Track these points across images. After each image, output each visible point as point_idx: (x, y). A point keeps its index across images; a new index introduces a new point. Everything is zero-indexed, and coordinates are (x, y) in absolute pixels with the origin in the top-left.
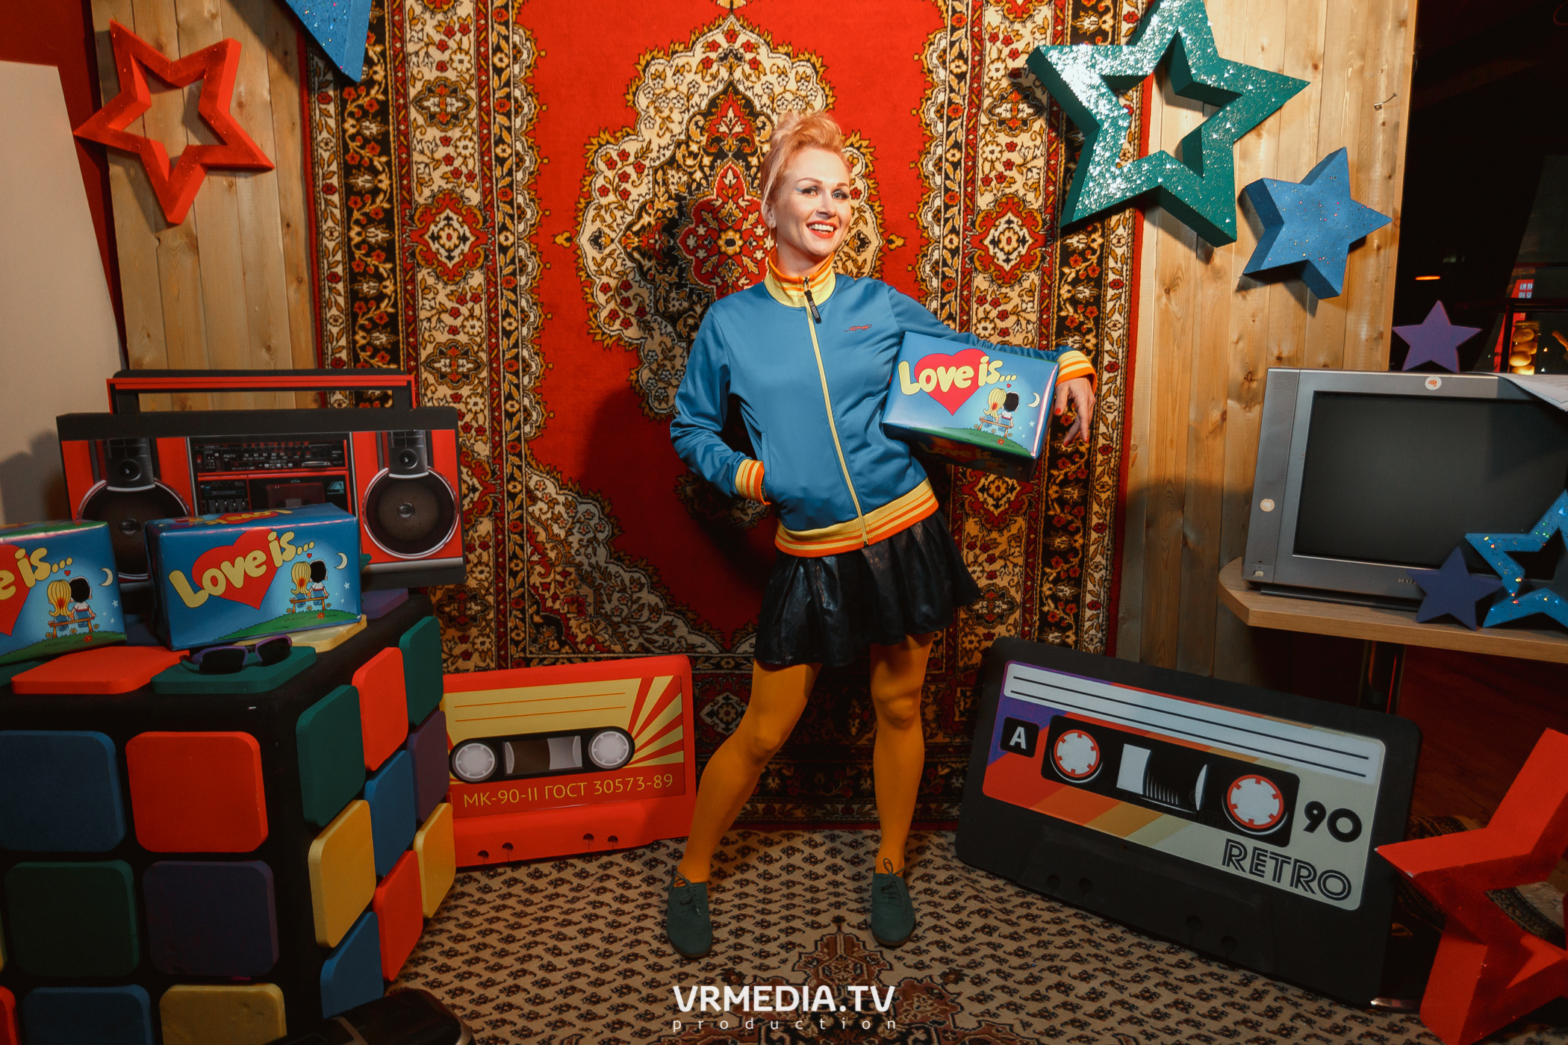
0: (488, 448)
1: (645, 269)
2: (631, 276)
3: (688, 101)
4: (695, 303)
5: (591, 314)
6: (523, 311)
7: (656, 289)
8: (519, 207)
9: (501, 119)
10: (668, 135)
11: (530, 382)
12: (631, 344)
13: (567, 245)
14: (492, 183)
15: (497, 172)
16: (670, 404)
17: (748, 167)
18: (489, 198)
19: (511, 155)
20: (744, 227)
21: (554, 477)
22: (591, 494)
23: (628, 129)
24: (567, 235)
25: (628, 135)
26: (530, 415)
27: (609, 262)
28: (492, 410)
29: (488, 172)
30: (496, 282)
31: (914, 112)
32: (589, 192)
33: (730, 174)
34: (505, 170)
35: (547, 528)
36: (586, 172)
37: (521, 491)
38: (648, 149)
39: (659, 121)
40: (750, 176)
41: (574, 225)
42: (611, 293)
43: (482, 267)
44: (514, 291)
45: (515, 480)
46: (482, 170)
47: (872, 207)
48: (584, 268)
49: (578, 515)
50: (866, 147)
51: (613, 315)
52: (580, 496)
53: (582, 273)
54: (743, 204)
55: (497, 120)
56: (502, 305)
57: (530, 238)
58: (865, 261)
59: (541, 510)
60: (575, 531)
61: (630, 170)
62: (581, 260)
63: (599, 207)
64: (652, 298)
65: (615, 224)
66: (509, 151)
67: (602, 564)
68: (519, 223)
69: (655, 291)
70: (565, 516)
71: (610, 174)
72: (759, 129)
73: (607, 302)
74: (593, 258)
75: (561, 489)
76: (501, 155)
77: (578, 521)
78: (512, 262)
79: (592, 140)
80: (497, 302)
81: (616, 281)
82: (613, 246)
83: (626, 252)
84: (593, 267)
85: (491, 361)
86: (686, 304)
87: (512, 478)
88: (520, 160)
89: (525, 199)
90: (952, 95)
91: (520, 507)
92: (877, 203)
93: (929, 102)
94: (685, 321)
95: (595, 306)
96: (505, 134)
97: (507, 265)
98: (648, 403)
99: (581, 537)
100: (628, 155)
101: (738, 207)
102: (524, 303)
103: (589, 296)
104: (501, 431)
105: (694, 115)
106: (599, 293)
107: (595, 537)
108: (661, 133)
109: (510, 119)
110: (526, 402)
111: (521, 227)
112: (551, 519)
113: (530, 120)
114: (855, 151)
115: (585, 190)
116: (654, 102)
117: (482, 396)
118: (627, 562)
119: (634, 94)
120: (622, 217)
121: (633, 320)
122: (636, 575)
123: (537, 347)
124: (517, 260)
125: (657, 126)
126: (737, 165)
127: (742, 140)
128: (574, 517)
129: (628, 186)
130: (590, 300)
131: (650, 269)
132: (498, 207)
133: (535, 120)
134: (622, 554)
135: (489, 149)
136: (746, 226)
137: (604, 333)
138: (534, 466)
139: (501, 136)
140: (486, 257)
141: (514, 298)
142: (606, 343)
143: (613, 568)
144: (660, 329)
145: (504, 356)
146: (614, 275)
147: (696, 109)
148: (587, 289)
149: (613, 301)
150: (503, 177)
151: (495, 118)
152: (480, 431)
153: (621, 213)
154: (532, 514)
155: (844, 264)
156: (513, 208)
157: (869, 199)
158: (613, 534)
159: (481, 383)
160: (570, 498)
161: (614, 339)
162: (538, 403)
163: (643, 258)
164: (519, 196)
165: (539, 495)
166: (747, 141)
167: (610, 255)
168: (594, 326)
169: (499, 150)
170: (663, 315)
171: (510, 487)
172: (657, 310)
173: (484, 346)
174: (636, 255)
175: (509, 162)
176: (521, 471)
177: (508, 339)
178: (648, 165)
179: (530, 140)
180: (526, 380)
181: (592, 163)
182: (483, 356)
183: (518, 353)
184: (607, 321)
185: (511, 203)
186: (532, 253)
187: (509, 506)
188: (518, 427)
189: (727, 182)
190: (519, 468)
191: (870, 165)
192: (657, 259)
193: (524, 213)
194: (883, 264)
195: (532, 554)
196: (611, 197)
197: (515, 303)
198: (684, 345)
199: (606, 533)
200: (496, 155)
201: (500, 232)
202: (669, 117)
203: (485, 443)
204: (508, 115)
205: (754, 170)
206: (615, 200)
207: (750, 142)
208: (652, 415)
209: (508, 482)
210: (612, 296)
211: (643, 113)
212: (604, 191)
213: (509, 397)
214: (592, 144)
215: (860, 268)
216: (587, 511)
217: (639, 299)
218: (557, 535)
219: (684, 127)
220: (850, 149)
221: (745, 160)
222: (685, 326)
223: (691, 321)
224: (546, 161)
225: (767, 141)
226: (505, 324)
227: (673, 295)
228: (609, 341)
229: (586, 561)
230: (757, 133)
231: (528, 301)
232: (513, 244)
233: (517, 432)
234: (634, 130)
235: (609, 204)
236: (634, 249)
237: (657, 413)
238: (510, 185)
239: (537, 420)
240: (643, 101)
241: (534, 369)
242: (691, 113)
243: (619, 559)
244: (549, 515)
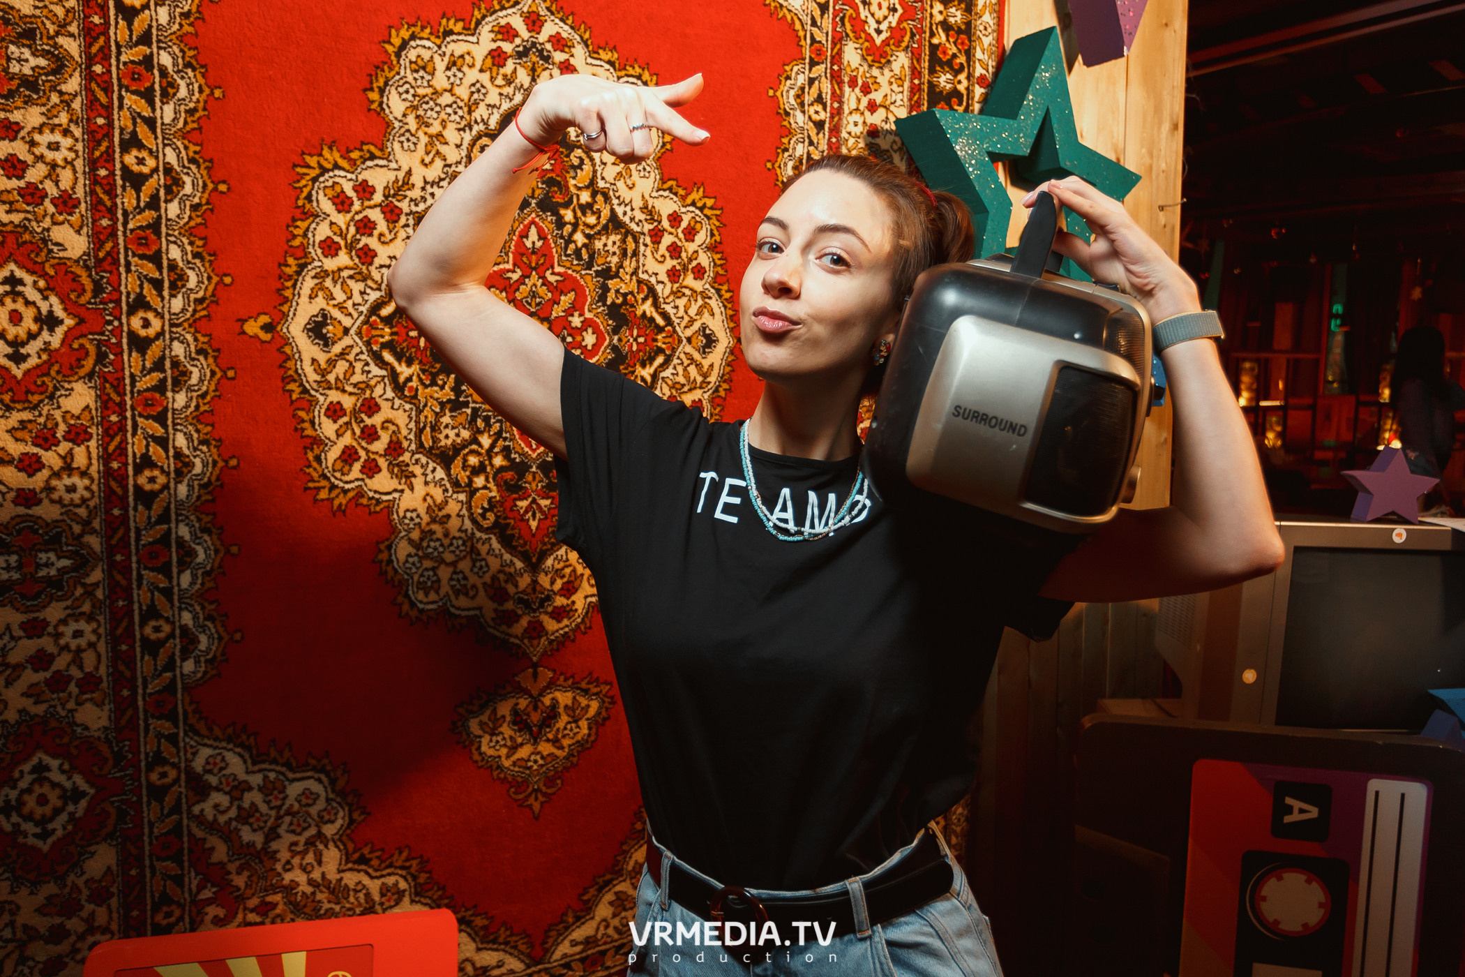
0: (105, 714)
1: (402, 379)
2: (378, 391)
3: (470, 112)
4: (480, 432)
5: (310, 456)
6: (179, 454)
7: (419, 411)
8: (173, 266)
9: (129, 99)
10: (439, 163)
11: (192, 583)
12: (378, 502)
13: (266, 337)
14: (114, 219)
15: (127, 200)
16: (442, 592)
17: (560, 223)
18: (109, 246)
19: (156, 170)
20: (554, 314)
21: (242, 745)
22: (312, 762)
23: (372, 148)
24: (264, 319)
25: (372, 157)
26: (196, 641)
27: (341, 367)
28: (114, 641)
29: (105, 198)
30: (123, 403)
31: (769, 165)
32: (303, 247)
33: (533, 232)
34: (144, 198)
35: (228, 835)
36: (298, 213)
37: (177, 780)
38: (406, 183)
39: (424, 140)
40: (562, 237)
41: (279, 306)
42: (345, 419)
43: (90, 376)
44: (161, 419)
45: (165, 762)
46: (93, 192)
47: (718, 291)
48: (297, 378)
49: (288, 803)
50: (712, 208)
51: (349, 456)
52: (292, 770)
53: (292, 386)
54: (552, 279)
55: (126, 101)
56: (136, 446)
57: (194, 324)
58: (712, 366)
59: (216, 806)
60: (281, 831)
61: (376, 215)
62: (290, 364)
63: (323, 274)
64: (412, 425)
65: (350, 303)
66: (151, 163)
67: (333, 876)
68: (172, 296)
69: (418, 416)
70: (263, 808)
71: (341, 220)
72: (574, 168)
73: (339, 434)
74: (314, 361)
75: (254, 764)
76: (136, 168)
77: (288, 813)
78: (159, 366)
79: (308, 158)
80: (124, 440)
81: (353, 399)
82: (347, 341)
83: (370, 351)
84: (312, 376)
85: (110, 550)
86: (466, 434)
87: (158, 760)
88: (173, 184)
89: (184, 252)
90: (811, 148)
91: (176, 809)
92: (725, 287)
93: (786, 154)
94: (465, 460)
95: (318, 442)
96: (143, 131)
97: (145, 372)
98: (407, 596)
99: (294, 838)
100: (372, 190)
101: (546, 283)
102: (181, 441)
103: (306, 425)
104: (134, 678)
105: (479, 137)
106: (324, 419)
107: (320, 835)
108: (427, 160)
109: (151, 104)
110: (187, 618)
111: (177, 304)
112: (237, 819)
113: (191, 112)
114: (698, 212)
115: (296, 242)
116: (415, 108)
117: (90, 618)
118: (375, 862)
119: (382, 91)
120: (362, 293)
121: (382, 463)
122: (390, 880)
123: (206, 519)
124: (168, 364)
125: (421, 147)
126: (543, 220)
127: (551, 182)
128: (279, 808)
129: (373, 242)
130: (309, 432)
131: (409, 379)
132: (128, 264)
133: (200, 113)
134: (366, 851)
135: (109, 154)
136: (557, 312)
137: (333, 487)
138: (204, 732)
139: (134, 133)
140: (101, 357)
141: (160, 431)
142: (336, 503)
143: (350, 879)
144: (425, 475)
145: (138, 539)
146: (349, 389)
147: (482, 127)
148: (302, 414)
149: (349, 433)
150: (139, 210)
151: (121, 98)
152: (89, 683)
153: (361, 286)
154: (200, 819)
155: (685, 369)
156: (160, 268)
157: (715, 280)
158: (352, 821)
159: (89, 592)
160: (272, 776)
161: (351, 495)
162: (209, 618)
163: (399, 360)
164: (173, 247)
165: (213, 780)
166: (558, 184)
167: (342, 355)
168: (315, 475)
169: (130, 159)
170: (429, 453)
171: (154, 777)
172: (421, 445)
173: (96, 524)
174: (387, 356)
175: (152, 182)
176: (176, 744)
177: (149, 507)
178: (406, 209)
179: (193, 148)
180: (186, 579)
181: (309, 198)
182: (94, 542)
183: (169, 530)
184: (339, 465)
185: (156, 259)
186: (199, 352)
187: (150, 812)
188: (170, 665)
189: (529, 244)
190: (173, 739)
191: (716, 232)
192: (420, 363)
193: (183, 278)
194: (733, 371)
195: (201, 888)
196: (343, 259)
197: (163, 442)
198: (462, 497)
199: (339, 822)
200: (125, 168)
201: (132, 311)
202: (439, 135)
203: (99, 705)
204: (148, 96)
205: (568, 228)
206: (351, 264)
207: (563, 187)
208: (414, 614)
209: (150, 768)
210: (348, 424)
211: (397, 124)
212: (330, 248)
213: (151, 613)
214: (308, 167)
215: (705, 376)
216: (306, 793)
217: (393, 428)
218: (251, 845)
219: (464, 153)
220: (691, 209)
221: (555, 213)
222: (464, 467)
223: (473, 460)
224: (223, 188)
225: (587, 187)
226: (142, 480)
227: (446, 419)
228: (342, 500)
229: (301, 878)
230: (572, 174)
231: (189, 438)
232: (160, 334)
233: (169, 674)
234: (382, 150)
235: (340, 270)
236: (384, 346)
237: (422, 611)
238: (155, 226)
239: (209, 649)
240: (396, 105)
241: (201, 556)
242: (474, 132)
243: (363, 860)
244: (233, 813)
